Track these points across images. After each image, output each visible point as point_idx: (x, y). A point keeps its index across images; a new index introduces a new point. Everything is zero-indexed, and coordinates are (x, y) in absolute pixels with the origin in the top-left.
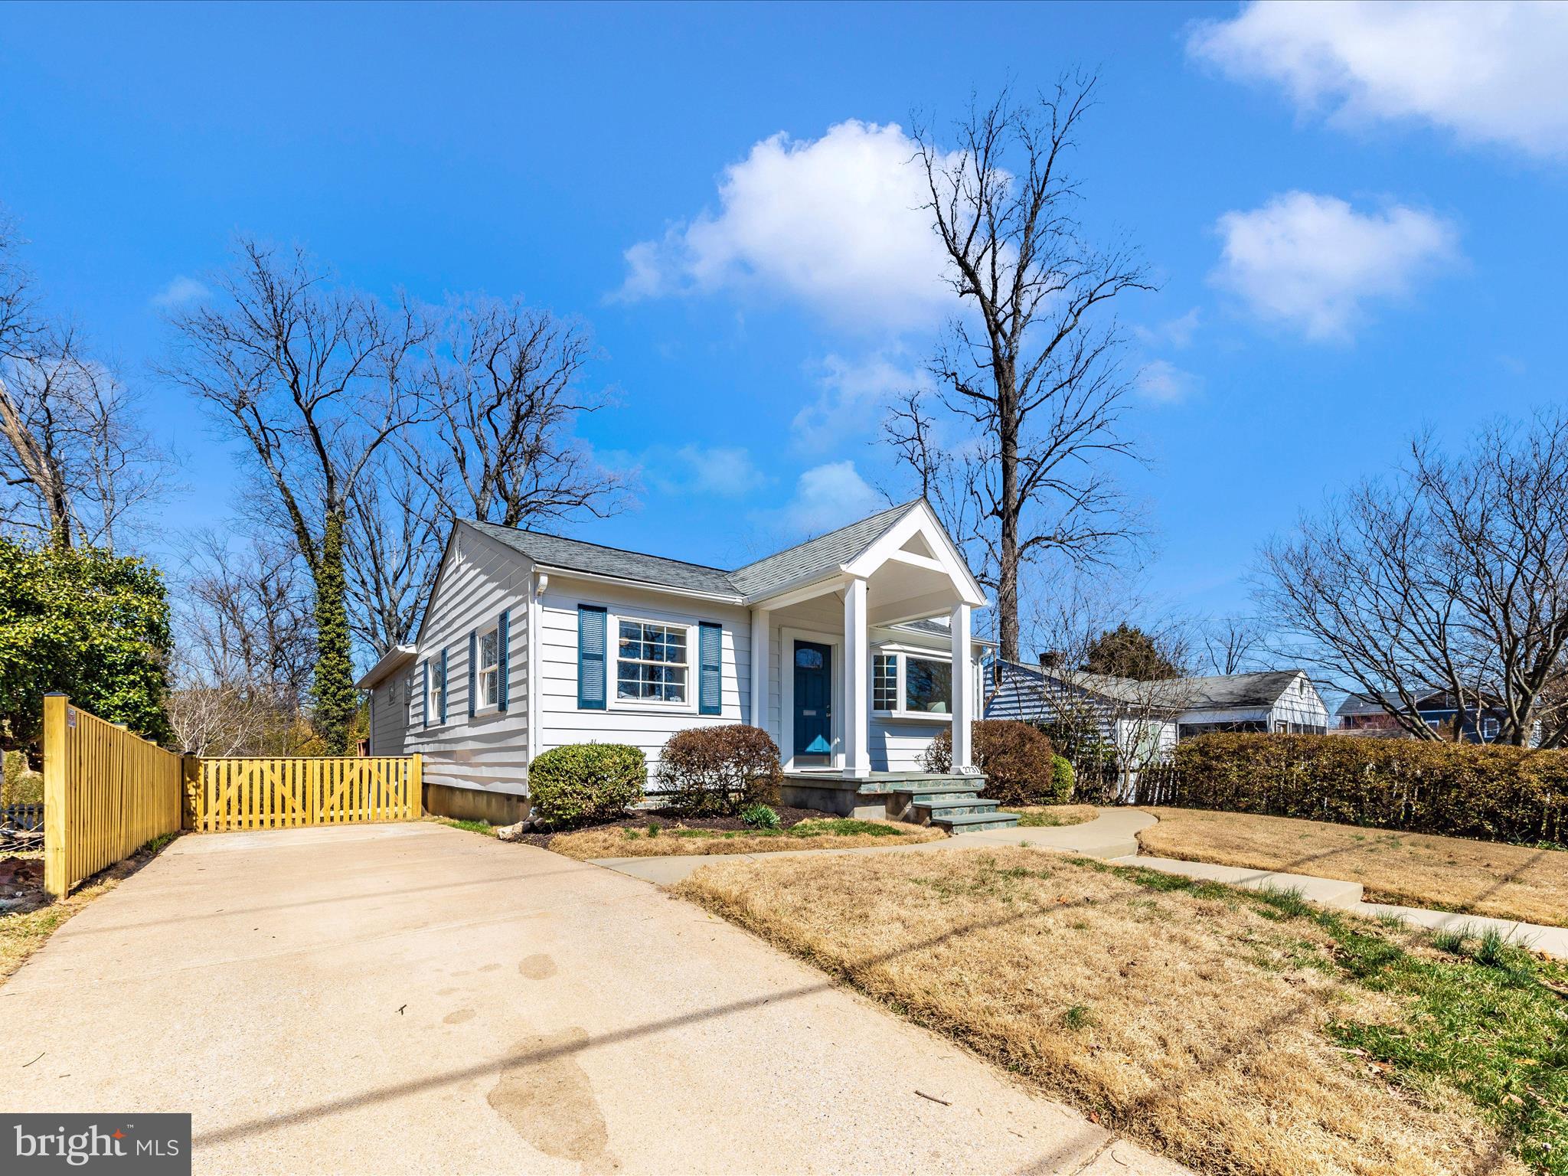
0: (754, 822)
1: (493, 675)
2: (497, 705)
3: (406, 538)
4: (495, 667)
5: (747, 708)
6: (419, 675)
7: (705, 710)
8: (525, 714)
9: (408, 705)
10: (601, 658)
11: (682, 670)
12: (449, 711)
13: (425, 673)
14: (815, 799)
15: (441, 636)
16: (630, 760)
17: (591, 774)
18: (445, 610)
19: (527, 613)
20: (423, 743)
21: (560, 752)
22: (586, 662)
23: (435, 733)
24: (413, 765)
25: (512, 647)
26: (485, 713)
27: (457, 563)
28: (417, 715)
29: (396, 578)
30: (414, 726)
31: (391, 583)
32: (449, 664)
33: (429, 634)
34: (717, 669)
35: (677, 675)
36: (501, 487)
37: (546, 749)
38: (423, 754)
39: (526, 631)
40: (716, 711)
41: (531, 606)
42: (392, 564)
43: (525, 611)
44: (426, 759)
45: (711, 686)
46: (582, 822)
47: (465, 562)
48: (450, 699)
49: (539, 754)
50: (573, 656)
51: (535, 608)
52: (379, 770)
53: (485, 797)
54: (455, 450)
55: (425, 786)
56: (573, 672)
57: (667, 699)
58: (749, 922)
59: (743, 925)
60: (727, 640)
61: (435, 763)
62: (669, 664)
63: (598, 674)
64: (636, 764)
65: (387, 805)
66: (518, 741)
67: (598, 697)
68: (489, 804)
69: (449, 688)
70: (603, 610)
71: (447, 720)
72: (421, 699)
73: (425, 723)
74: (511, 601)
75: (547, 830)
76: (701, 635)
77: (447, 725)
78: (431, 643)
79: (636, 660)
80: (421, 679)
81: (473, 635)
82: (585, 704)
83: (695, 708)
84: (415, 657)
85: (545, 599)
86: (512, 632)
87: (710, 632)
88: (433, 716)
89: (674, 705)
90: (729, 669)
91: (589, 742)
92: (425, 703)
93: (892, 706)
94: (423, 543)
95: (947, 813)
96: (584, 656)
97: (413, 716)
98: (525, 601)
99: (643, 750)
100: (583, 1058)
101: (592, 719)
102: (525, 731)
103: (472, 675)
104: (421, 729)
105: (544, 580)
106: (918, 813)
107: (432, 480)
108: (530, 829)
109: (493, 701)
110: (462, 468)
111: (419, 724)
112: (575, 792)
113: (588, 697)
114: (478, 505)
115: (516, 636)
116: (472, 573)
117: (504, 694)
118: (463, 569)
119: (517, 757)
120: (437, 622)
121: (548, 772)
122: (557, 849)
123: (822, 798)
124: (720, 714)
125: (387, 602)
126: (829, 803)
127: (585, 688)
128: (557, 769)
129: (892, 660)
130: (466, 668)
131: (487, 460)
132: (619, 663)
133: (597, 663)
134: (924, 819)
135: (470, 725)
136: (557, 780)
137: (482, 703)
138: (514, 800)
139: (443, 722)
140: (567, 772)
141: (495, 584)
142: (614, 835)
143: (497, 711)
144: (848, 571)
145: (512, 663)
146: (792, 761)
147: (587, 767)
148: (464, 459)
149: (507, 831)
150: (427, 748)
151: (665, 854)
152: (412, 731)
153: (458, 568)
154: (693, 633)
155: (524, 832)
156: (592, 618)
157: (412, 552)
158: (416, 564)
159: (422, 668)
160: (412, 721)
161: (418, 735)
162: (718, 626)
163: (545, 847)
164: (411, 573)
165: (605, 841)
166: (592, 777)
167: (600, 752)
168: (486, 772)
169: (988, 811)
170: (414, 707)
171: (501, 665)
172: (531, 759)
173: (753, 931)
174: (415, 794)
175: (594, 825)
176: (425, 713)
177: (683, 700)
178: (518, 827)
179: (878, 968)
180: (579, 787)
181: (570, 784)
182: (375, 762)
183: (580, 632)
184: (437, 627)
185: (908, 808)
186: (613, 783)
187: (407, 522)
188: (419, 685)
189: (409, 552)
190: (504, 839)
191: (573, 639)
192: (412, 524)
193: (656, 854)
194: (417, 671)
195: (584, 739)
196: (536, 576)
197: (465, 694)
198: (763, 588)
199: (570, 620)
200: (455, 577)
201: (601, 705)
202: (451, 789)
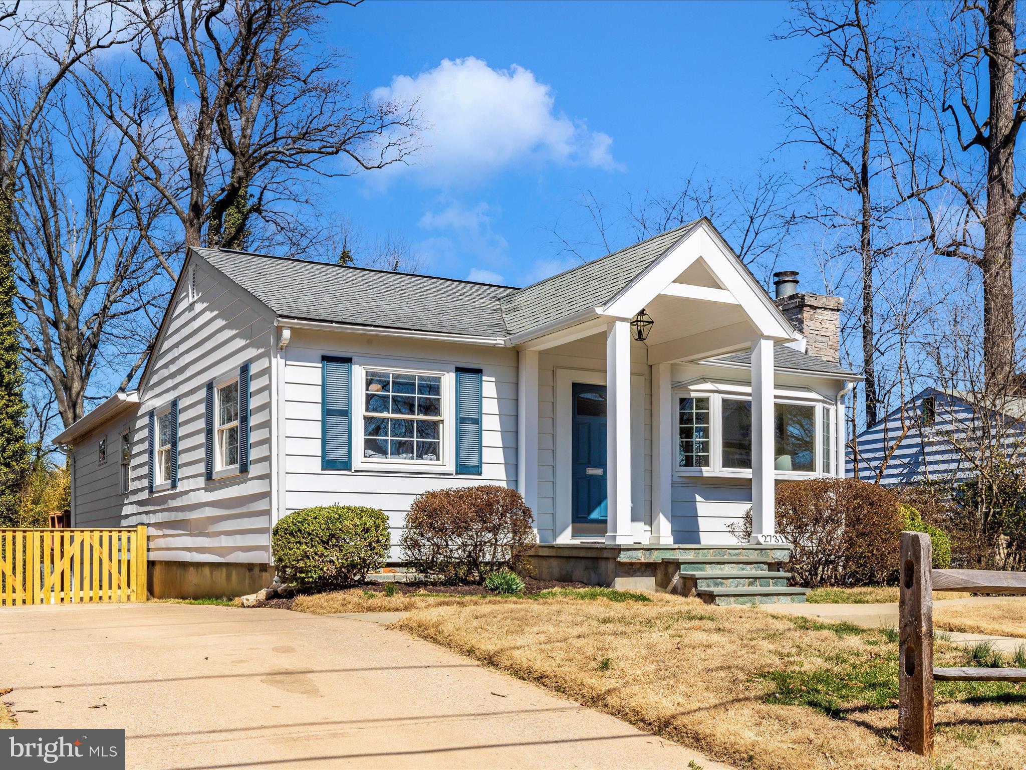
0: (497, 588)
1: (232, 432)
2: (237, 466)
3: (90, 212)
4: (235, 423)
5: (512, 466)
6: (142, 428)
7: (462, 469)
8: (268, 477)
9: (125, 466)
10: (346, 413)
11: (435, 425)
12: (181, 473)
13: (151, 426)
14: (579, 571)
15: (170, 383)
16: (370, 523)
17: (332, 536)
18: (176, 352)
19: (270, 367)
20: (147, 513)
21: (303, 515)
22: (330, 419)
23: (164, 499)
24: (138, 538)
25: (254, 403)
26: (225, 475)
27: (191, 301)
28: (139, 478)
29: (77, 273)
30: (136, 492)
31: (69, 281)
32: (182, 418)
33: (155, 379)
34: (477, 421)
35: (431, 429)
36: (225, 133)
37: (289, 513)
38: (148, 525)
39: (268, 387)
40: (477, 470)
41: (274, 360)
42: (71, 251)
43: (267, 365)
44: (153, 531)
45: (471, 441)
46: (324, 585)
47: (200, 300)
48: (182, 459)
49: (282, 517)
50: (316, 412)
51: (277, 362)
52: (101, 545)
53: (224, 570)
54: (160, 76)
55: (151, 564)
56: (316, 430)
57: (420, 456)
58: (440, 638)
59: (435, 641)
60: (489, 387)
61: (164, 536)
62: (422, 417)
63: (344, 431)
64: (377, 527)
65: (110, 588)
66: (261, 505)
67: (343, 457)
68: (229, 577)
69: (181, 446)
70: (348, 360)
71: (179, 484)
72: (145, 458)
73: (151, 489)
74: (252, 353)
75: (290, 595)
76: (458, 382)
77: (179, 490)
78: (158, 390)
79: (385, 415)
80: (144, 433)
81: (210, 386)
82: (329, 464)
83: (451, 467)
84: (137, 406)
85: (287, 352)
86: (254, 386)
87: (469, 380)
88: (160, 479)
89: (427, 464)
90: (491, 423)
91: (332, 504)
92: (151, 463)
93: (705, 461)
94: (113, 216)
95: (717, 585)
96: (327, 412)
97: (134, 480)
98: (266, 354)
99: (386, 513)
100: (309, 675)
101: (337, 480)
102: (267, 495)
103: (209, 432)
104: (145, 495)
105: (286, 334)
106: (684, 584)
107: (125, 122)
108: (274, 595)
109: (232, 461)
110: (170, 103)
111: (142, 490)
112: (316, 554)
113: (332, 457)
114: (191, 159)
115: (260, 391)
116: (208, 315)
117: (245, 454)
118: (199, 307)
119: (259, 523)
120: (166, 366)
121: (291, 534)
122: (299, 609)
123: (587, 568)
124: (480, 474)
125: (64, 309)
126: (593, 575)
127: (328, 448)
128: (300, 530)
129: (703, 403)
130: (201, 424)
131: (204, 90)
132: (366, 418)
133: (342, 420)
134: (690, 590)
135: (207, 489)
136: (299, 542)
137: (220, 465)
138: (257, 570)
139: (174, 486)
140: (309, 534)
141: (234, 332)
142: (355, 596)
143: (238, 473)
144: (606, 313)
145: (253, 421)
146: (570, 529)
147: (328, 529)
148: (172, 91)
149: (252, 598)
150: (153, 519)
151: (397, 610)
152: (133, 498)
153: (191, 307)
154: (448, 382)
155: (267, 599)
156: (337, 370)
157: (99, 232)
158: (104, 250)
159: (146, 420)
160: (132, 486)
161: (140, 503)
162: (479, 371)
163: (289, 608)
164: (98, 264)
165: (344, 599)
166: (331, 539)
167: (340, 514)
168: (225, 542)
169: (775, 584)
170: (135, 468)
171: (242, 422)
172: (274, 523)
173: (441, 644)
174: (139, 574)
175: (336, 589)
176: (151, 476)
177: (438, 459)
178: (262, 594)
179: (508, 653)
180: (320, 548)
181: (312, 546)
182: (97, 535)
183: (324, 386)
184: (165, 373)
185: (676, 579)
186: (354, 545)
187: (91, 187)
188: (141, 441)
189: (94, 232)
190: (248, 607)
191: (316, 395)
192: (99, 190)
193: (389, 610)
194: (139, 424)
195: (327, 501)
196: (279, 330)
197: (201, 453)
198: (529, 326)
199: (313, 373)
200: (188, 316)
201: (346, 465)
202: (184, 565)
